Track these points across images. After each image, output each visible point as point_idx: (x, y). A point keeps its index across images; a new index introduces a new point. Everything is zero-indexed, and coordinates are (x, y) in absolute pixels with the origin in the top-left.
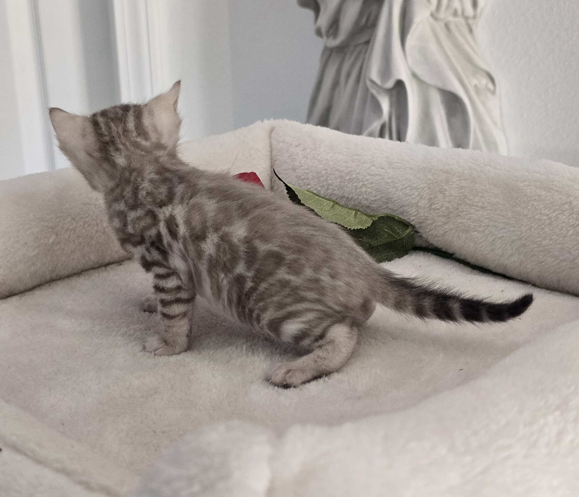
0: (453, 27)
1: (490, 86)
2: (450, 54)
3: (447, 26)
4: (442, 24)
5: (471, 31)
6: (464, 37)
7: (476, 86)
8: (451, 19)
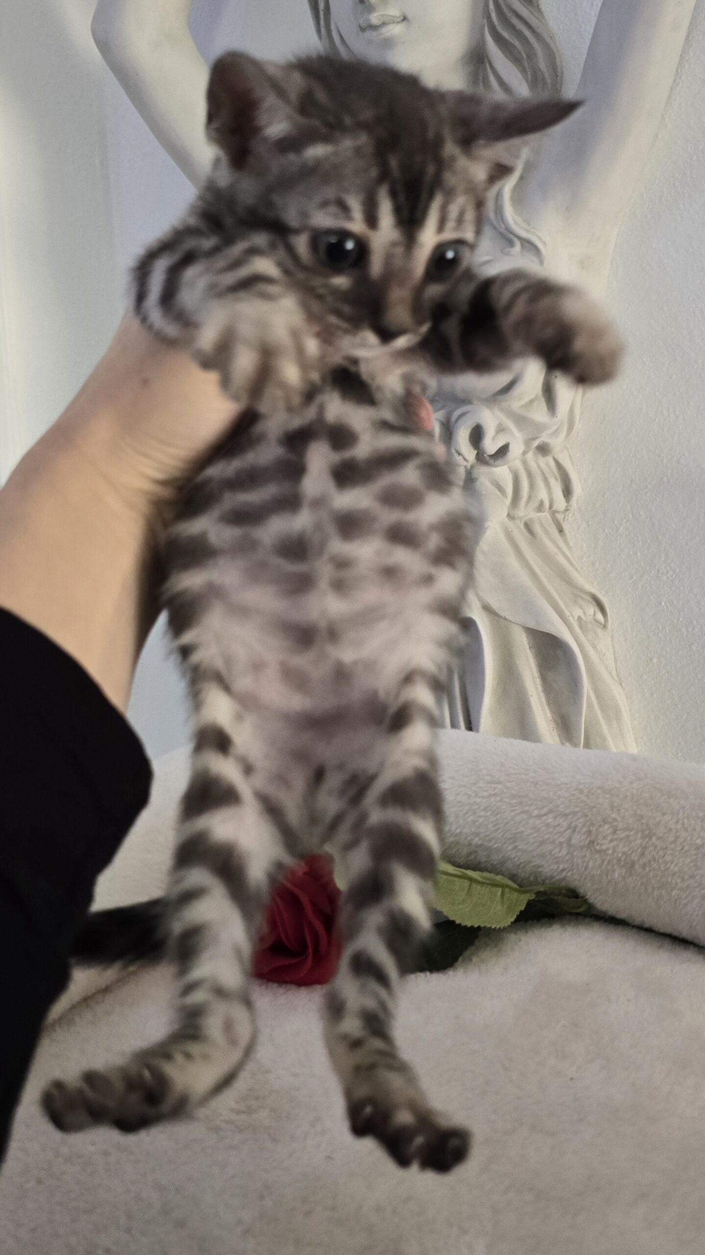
0: (537, 529)
1: (600, 616)
2: (538, 571)
3: (528, 527)
4: (522, 526)
5: (561, 531)
6: (554, 542)
7: (579, 618)
8: (533, 515)
